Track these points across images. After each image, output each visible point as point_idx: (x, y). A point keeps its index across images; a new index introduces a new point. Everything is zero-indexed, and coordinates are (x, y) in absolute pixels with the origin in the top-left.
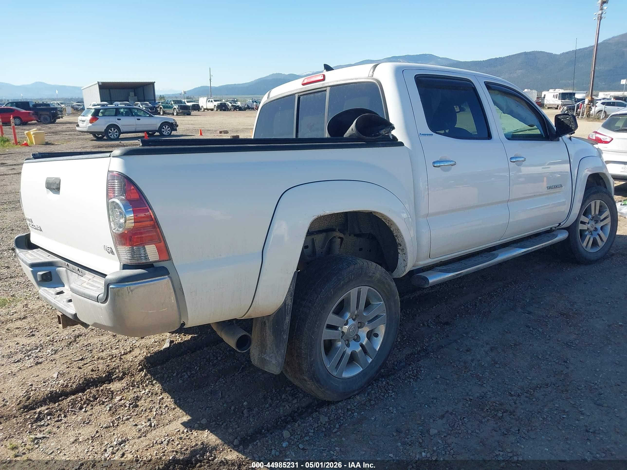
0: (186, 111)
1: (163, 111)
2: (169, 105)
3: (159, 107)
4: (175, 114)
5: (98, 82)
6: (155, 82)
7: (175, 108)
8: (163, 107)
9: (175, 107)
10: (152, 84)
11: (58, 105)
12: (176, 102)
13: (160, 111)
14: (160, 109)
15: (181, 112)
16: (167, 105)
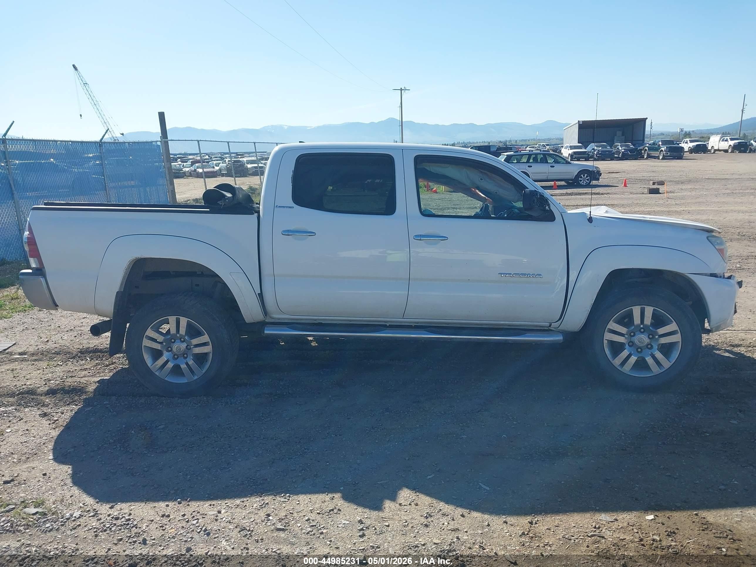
0: (675, 154)
1: (648, 153)
2: (656, 146)
3: (644, 148)
4: (661, 157)
5: (579, 121)
6: (647, 118)
7: (662, 151)
8: (648, 150)
9: (663, 149)
10: (643, 121)
11: (544, 146)
12: (665, 142)
13: (645, 153)
14: (645, 152)
15: (669, 154)
16: (653, 146)
